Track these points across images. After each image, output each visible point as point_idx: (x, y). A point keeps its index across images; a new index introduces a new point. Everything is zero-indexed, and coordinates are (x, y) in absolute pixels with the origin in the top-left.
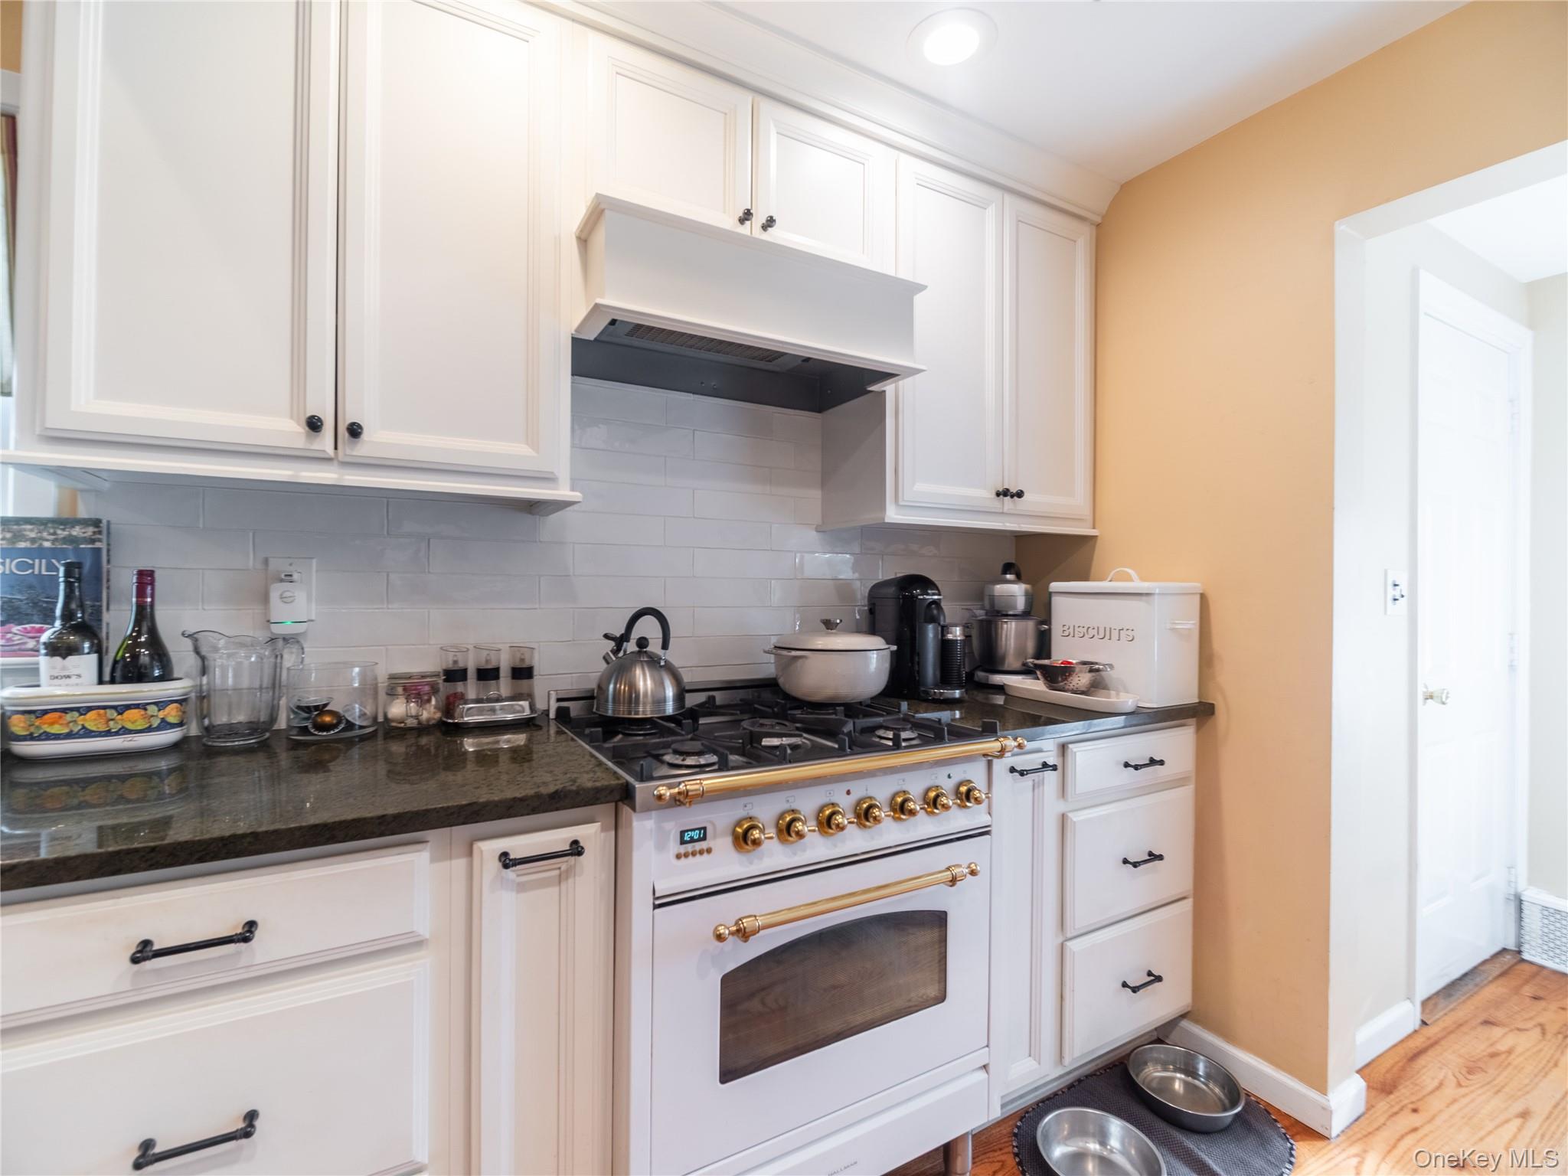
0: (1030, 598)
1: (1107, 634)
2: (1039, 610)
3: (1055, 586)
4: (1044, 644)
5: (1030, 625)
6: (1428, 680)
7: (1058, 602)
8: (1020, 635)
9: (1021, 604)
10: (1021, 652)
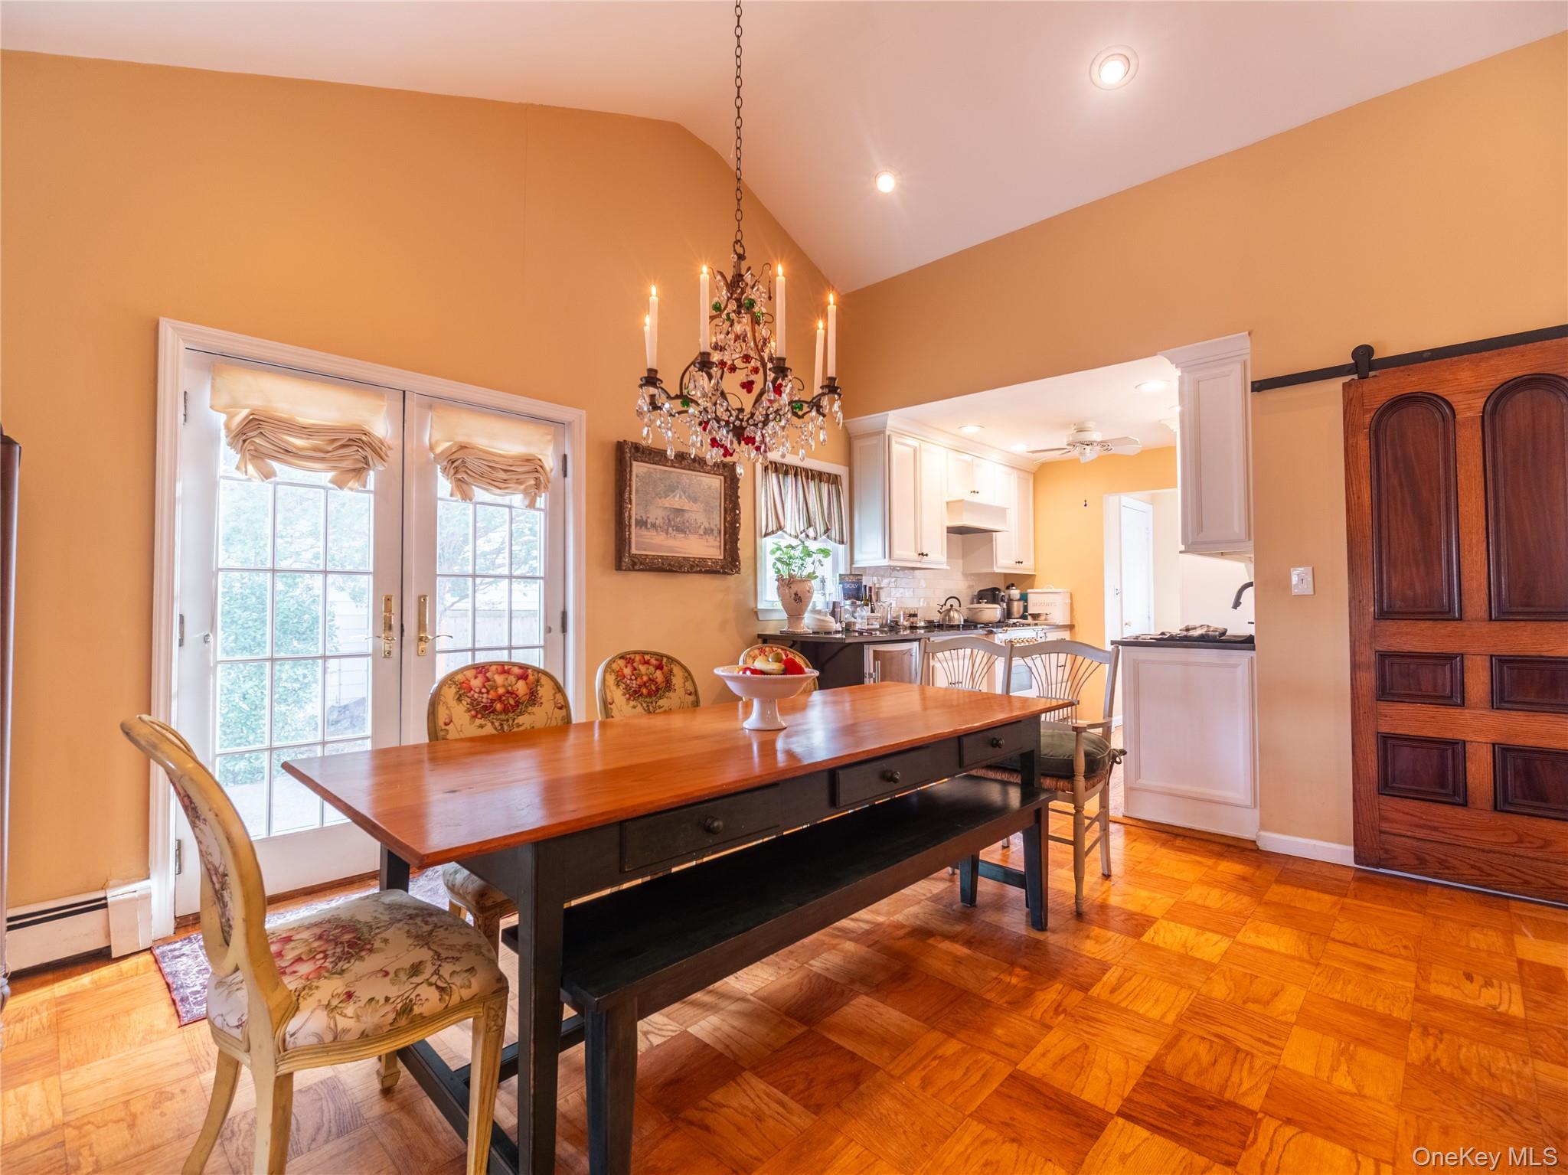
0: (1021, 594)
1: (1048, 605)
2: (1024, 598)
3: (1029, 591)
4: (1026, 608)
5: (1021, 603)
6: (1126, 620)
7: (1030, 596)
8: (1019, 607)
9: (1018, 597)
10: (1019, 612)
